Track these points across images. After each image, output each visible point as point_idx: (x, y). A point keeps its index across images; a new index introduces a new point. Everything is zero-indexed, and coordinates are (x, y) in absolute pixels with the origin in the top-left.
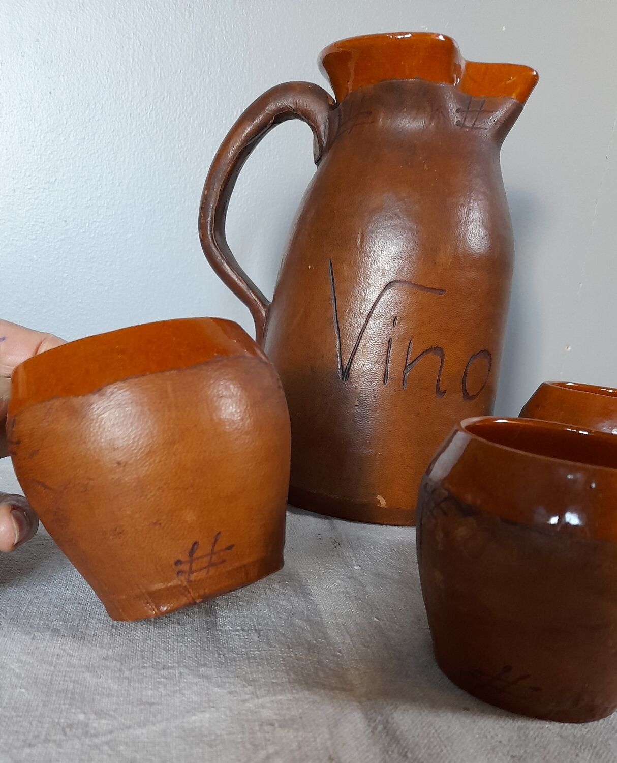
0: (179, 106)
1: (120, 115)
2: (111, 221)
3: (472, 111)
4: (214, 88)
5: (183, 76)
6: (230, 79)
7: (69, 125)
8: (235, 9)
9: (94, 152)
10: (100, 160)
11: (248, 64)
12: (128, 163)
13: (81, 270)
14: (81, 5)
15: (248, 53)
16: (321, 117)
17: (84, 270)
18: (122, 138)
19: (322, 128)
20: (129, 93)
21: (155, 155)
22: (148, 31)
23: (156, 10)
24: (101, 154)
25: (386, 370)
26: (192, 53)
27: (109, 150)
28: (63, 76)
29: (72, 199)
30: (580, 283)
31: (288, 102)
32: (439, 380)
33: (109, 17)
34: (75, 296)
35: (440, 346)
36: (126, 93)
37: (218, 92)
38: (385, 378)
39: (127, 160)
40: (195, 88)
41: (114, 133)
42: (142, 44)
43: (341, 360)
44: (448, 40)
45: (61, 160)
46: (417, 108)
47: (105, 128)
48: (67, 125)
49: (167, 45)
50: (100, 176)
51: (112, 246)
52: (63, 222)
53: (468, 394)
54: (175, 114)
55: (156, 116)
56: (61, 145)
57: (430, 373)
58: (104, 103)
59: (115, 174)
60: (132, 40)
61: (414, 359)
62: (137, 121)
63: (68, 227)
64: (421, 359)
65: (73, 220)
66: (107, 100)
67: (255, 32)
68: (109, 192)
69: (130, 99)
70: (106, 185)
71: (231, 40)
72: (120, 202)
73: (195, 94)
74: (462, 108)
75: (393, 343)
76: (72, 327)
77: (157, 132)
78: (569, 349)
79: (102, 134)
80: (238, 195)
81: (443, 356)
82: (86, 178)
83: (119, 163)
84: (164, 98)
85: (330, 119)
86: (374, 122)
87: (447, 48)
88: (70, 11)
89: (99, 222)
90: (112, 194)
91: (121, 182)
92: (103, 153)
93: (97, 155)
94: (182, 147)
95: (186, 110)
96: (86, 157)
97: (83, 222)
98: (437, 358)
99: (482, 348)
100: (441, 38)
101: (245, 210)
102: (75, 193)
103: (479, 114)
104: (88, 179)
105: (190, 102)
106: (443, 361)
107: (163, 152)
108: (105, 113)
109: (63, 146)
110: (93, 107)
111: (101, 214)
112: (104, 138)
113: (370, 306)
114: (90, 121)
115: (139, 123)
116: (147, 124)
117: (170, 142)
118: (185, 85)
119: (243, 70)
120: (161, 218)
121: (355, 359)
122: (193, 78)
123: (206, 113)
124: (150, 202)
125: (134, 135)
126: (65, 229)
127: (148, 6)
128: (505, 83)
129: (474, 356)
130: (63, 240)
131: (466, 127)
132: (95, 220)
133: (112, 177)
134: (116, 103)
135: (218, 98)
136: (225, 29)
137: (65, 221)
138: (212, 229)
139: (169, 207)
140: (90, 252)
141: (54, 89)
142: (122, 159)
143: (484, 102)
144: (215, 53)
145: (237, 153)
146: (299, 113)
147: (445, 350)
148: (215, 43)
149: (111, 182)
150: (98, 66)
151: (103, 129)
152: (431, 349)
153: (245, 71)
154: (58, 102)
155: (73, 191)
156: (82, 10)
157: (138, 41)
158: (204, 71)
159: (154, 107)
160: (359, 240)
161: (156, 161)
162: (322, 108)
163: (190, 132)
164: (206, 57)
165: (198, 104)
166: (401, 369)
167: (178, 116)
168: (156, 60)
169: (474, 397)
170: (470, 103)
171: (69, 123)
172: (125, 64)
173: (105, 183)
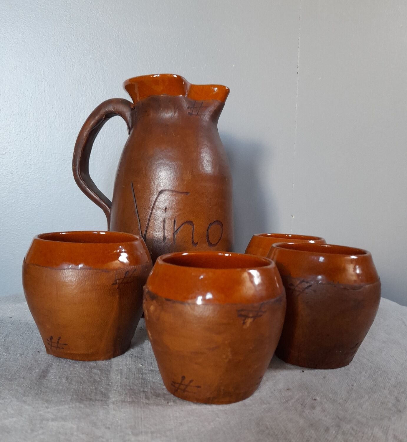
0: (71, 112)
1: (39, 118)
2: (37, 171)
3: (196, 108)
4: (89, 102)
5: (72, 97)
6: (97, 97)
7: (12, 125)
8: (96, 64)
9: (26, 138)
10: (30, 141)
11: (105, 90)
12: (45, 141)
13: (22, 198)
14: (15, 67)
15: (105, 85)
16: (128, 114)
17: (24, 198)
18: (42, 129)
19: (129, 118)
20: (43, 107)
21: (60, 137)
22: (51, 77)
23: (55, 67)
24: (30, 138)
25: (164, 235)
26: (76, 86)
27: (34, 135)
28: (7, 101)
29: (15, 162)
30: (293, 184)
31: (110, 108)
32: (193, 237)
33: (31, 72)
34: (19, 212)
35: (190, 220)
36: (42, 107)
37: (91, 104)
38: (164, 239)
39: (45, 140)
40: (79, 103)
41: (37, 127)
42: (49, 83)
43: (141, 232)
44: (179, 77)
45: (8, 142)
46: (167, 108)
47: (32, 125)
48: (11, 125)
49: (62, 83)
50: (30, 149)
51: (39, 184)
52: (11, 174)
53: (211, 244)
54: (69, 116)
55: (59, 118)
56: (8, 135)
57: (187, 234)
58: (30, 113)
59: (38, 147)
60: (43, 82)
61: (178, 228)
62: (48, 121)
63: (14, 176)
64: (182, 227)
65: (16, 173)
66: (32, 111)
67: (108, 75)
68: (36, 157)
69: (44, 110)
70: (34, 153)
71: (95, 79)
72: (42, 161)
73: (79, 106)
74: (190, 106)
75: (166, 221)
76: (18, 229)
77: (60, 125)
78: (294, 217)
79: (30, 128)
80: (107, 153)
81: (193, 225)
82: (23, 150)
83: (40, 142)
84: (62, 109)
85: (132, 115)
86: (148, 115)
87: (179, 81)
88: (9, 70)
89: (31, 172)
90: (37, 158)
91: (42, 151)
92: (31, 137)
93: (28, 139)
94: (74, 132)
95: (75, 113)
96: (22, 140)
97: (22, 173)
98: (191, 226)
99: (215, 220)
100: (175, 76)
101: (111, 160)
102: (17, 159)
103: (200, 108)
104: (23, 151)
105: (77, 110)
107: (64, 135)
108: (31, 118)
109: (9, 136)
110: (24, 115)
111: (32, 168)
112: (32, 130)
113: (153, 203)
114: (23, 122)
115: (50, 121)
116: (54, 122)
117: (67, 130)
118: (73, 102)
119: (103, 92)
120: (65, 168)
121: (148, 231)
122: (77, 98)
123: (85, 115)
124: (59, 160)
125: (48, 128)
126: (12, 177)
127: (50, 66)
128: (213, 93)
129: (211, 224)
130: (11, 183)
131: (193, 115)
132: (28, 171)
133: (37, 149)
134: (37, 113)
135: (91, 107)
136: (92, 74)
137: (12, 173)
138: (79, 171)
139: (69, 162)
140: (27, 188)
141: (3, 108)
142: (42, 140)
143: (203, 103)
144: (88, 86)
146: (117, 113)
147: (194, 222)
148: (87, 81)
149: (37, 152)
150: (26, 95)
151: (30, 126)
152: (186, 222)
153: (104, 93)
154: (5, 114)
155: (15, 158)
156: (16, 69)
157: (46, 83)
158: (83, 94)
159: (57, 113)
160: (144, 172)
161: (61, 139)
162: (127, 110)
163: (78, 124)
164: (83, 87)
165: (81, 110)
166: (172, 233)
167: (71, 117)
168: (57, 90)
169: (215, 245)
170: (195, 104)
171: (12, 124)
172: (40, 93)
173: (33, 152)
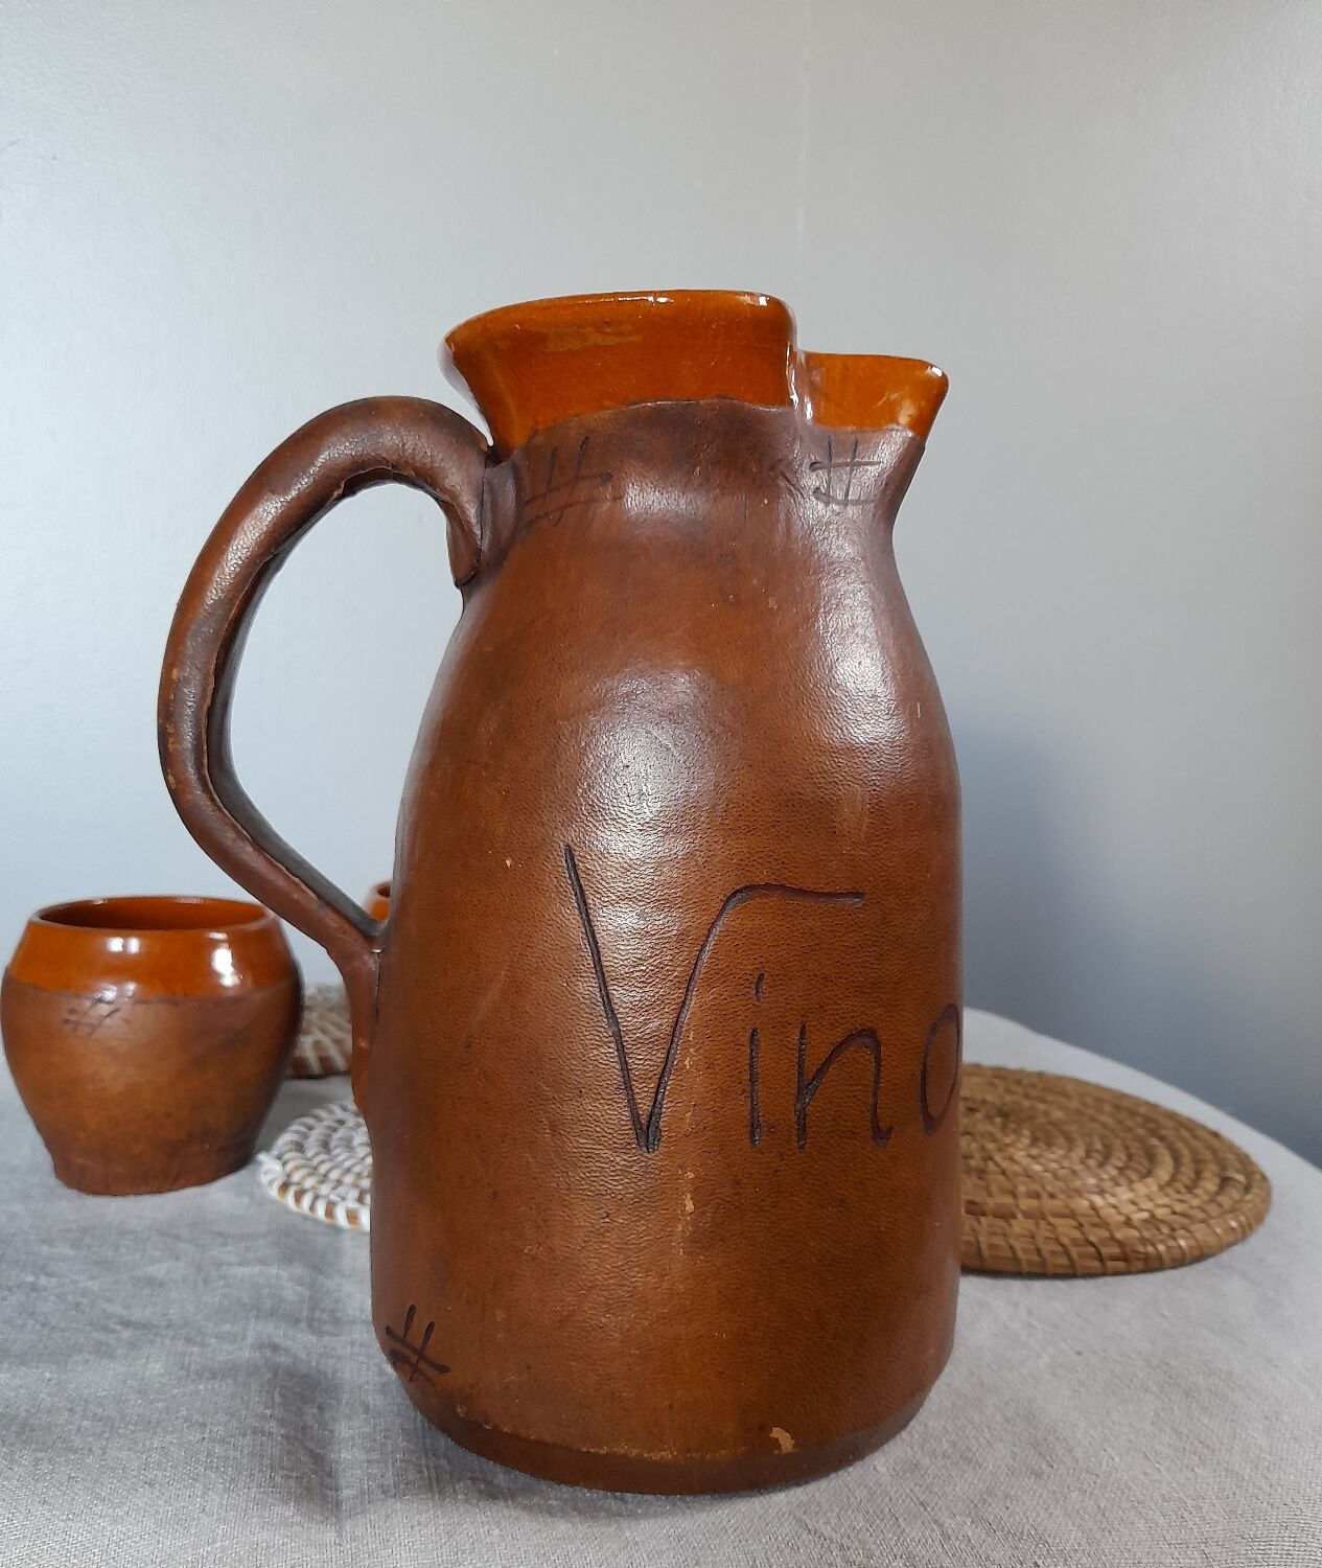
3: (839, 465)
19: (472, 512)
25: (753, 1111)
32: (875, 1106)
35: (868, 1026)
38: (754, 1127)
43: (633, 1098)
44: (777, 306)
46: (727, 466)
53: (932, 1118)
57: (854, 1096)
61: (815, 1071)
64: (833, 1067)
74: (818, 459)
75: (761, 1040)
81: (877, 1048)
86: (617, 497)
87: (774, 324)
98: (865, 1055)
99: (945, 1002)
103: (852, 471)
106: (878, 1059)
121: (670, 1093)
128: (888, 399)
131: (835, 502)
138: (202, 764)
143: (856, 442)
145: (251, 573)
147: (880, 1033)
152: (850, 1038)
166: (789, 1100)
169: (941, 1117)
170: (830, 449)
